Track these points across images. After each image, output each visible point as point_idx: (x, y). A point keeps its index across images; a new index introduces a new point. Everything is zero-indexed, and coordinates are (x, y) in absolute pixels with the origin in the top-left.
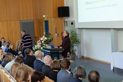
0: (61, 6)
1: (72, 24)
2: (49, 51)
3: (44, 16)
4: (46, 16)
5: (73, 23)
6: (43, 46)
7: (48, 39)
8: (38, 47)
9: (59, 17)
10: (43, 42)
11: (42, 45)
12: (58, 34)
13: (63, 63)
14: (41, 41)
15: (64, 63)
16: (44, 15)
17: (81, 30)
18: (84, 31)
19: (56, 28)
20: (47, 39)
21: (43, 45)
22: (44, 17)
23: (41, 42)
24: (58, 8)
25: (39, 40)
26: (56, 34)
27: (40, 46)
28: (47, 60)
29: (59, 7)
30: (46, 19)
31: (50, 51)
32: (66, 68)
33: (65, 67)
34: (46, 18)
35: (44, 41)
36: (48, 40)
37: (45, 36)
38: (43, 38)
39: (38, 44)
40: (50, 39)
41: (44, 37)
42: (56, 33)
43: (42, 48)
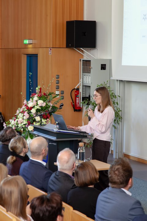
0: (76, 20)
1: (103, 67)
2: (54, 138)
3: (26, 42)
4: (31, 41)
5: (105, 65)
6: (34, 123)
7: (47, 105)
8: (19, 125)
9: (68, 46)
10: (33, 111)
11: (31, 121)
12: (62, 93)
13: (114, 172)
14: (29, 109)
15: (116, 172)
16: (26, 39)
17: (126, 85)
18: (135, 89)
19: (58, 77)
20: (44, 105)
21: (35, 121)
22: (26, 45)
23: (29, 113)
24: (68, 22)
25: (24, 107)
26: (57, 93)
27: (25, 122)
28: (67, 162)
29: (68, 20)
30: (31, 51)
31: (57, 138)
32: (122, 183)
33: (118, 181)
34: (30, 46)
35: (38, 110)
36: (47, 107)
37: (40, 98)
38: (35, 103)
39: (21, 115)
40: (51, 105)
41: (36, 98)
42: (58, 88)
43: (30, 128)
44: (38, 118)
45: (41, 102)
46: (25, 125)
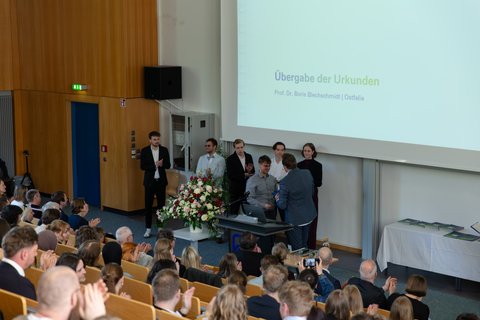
3: (77, 87)
4: (88, 88)
5: (204, 122)
6: (209, 213)
10: (203, 198)
34: (84, 92)
35: (208, 197)
38: (202, 189)
42: (133, 146)
43: (204, 218)
44: (210, 206)
45: (209, 188)
46: (196, 214)
